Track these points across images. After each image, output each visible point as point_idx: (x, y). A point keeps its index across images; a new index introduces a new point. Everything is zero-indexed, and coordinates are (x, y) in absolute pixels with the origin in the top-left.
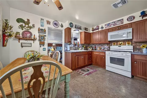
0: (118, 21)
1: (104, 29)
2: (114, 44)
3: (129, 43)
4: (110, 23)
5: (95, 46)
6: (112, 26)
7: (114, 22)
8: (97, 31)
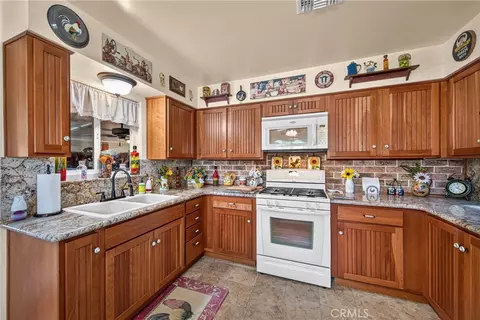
0: (291, 79)
1: (248, 100)
2: (277, 162)
3: (314, 162)
4: (266, 82)
5: (216, 168)
6: (274, 96)
7: (280, 80)
8: (224, 103)
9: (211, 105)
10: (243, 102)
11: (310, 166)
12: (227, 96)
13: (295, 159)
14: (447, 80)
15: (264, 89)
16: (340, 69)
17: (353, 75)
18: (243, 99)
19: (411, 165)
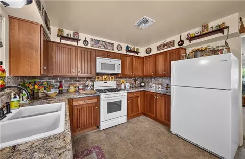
0: (110, 43)
1: (89, 46)
2: (98, 78)
3: (112, 78)
4: (99, 41)
5: (61, 82)
6: (102, 48)
7: (105, 42)
8: (75, 44)
9: (63, 42)
10: (87, 47)
11: (111, 79)
12: (77, 40)
13: (105, 76)
14: (143, 57)
15: (98, 43)
16: (124, 46)
17: (128, 49)
18: (87, 45)
19: (134, 78)
